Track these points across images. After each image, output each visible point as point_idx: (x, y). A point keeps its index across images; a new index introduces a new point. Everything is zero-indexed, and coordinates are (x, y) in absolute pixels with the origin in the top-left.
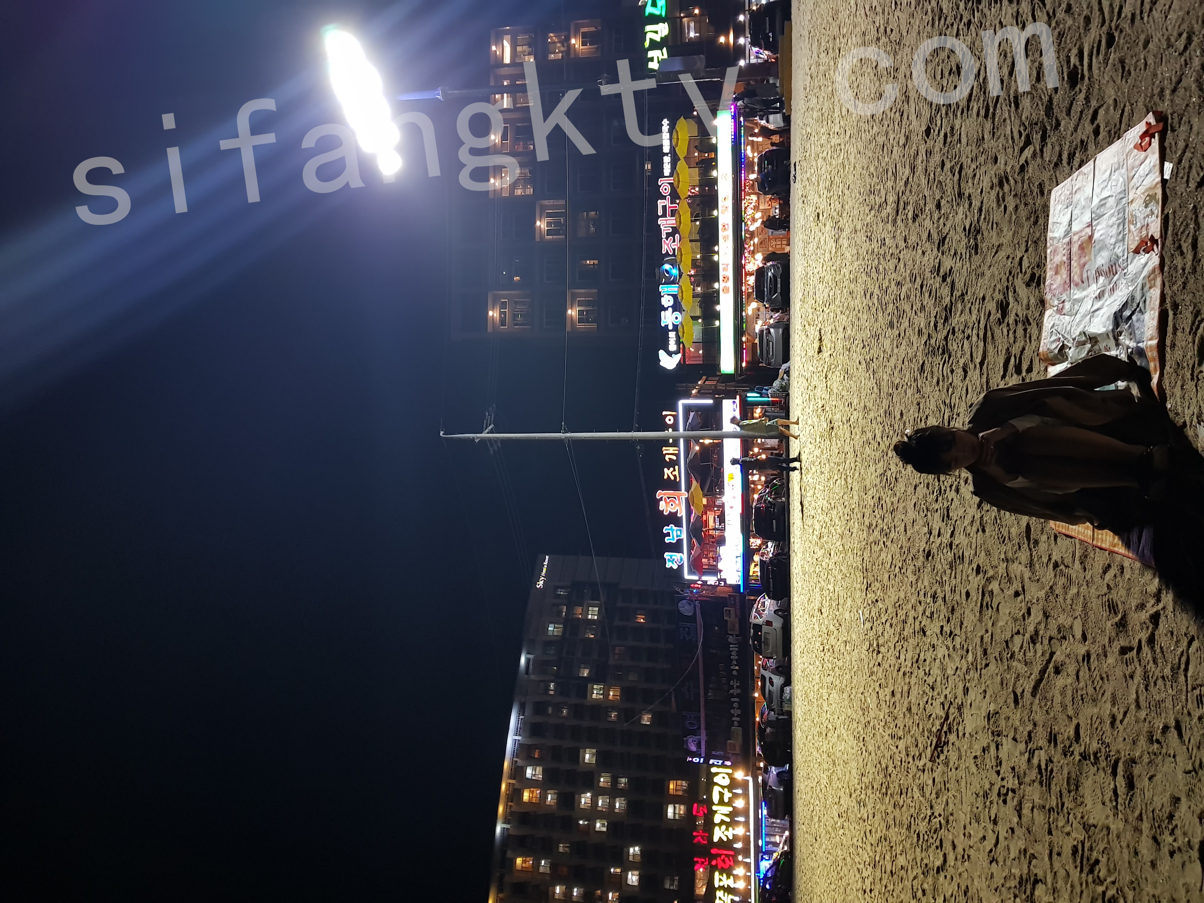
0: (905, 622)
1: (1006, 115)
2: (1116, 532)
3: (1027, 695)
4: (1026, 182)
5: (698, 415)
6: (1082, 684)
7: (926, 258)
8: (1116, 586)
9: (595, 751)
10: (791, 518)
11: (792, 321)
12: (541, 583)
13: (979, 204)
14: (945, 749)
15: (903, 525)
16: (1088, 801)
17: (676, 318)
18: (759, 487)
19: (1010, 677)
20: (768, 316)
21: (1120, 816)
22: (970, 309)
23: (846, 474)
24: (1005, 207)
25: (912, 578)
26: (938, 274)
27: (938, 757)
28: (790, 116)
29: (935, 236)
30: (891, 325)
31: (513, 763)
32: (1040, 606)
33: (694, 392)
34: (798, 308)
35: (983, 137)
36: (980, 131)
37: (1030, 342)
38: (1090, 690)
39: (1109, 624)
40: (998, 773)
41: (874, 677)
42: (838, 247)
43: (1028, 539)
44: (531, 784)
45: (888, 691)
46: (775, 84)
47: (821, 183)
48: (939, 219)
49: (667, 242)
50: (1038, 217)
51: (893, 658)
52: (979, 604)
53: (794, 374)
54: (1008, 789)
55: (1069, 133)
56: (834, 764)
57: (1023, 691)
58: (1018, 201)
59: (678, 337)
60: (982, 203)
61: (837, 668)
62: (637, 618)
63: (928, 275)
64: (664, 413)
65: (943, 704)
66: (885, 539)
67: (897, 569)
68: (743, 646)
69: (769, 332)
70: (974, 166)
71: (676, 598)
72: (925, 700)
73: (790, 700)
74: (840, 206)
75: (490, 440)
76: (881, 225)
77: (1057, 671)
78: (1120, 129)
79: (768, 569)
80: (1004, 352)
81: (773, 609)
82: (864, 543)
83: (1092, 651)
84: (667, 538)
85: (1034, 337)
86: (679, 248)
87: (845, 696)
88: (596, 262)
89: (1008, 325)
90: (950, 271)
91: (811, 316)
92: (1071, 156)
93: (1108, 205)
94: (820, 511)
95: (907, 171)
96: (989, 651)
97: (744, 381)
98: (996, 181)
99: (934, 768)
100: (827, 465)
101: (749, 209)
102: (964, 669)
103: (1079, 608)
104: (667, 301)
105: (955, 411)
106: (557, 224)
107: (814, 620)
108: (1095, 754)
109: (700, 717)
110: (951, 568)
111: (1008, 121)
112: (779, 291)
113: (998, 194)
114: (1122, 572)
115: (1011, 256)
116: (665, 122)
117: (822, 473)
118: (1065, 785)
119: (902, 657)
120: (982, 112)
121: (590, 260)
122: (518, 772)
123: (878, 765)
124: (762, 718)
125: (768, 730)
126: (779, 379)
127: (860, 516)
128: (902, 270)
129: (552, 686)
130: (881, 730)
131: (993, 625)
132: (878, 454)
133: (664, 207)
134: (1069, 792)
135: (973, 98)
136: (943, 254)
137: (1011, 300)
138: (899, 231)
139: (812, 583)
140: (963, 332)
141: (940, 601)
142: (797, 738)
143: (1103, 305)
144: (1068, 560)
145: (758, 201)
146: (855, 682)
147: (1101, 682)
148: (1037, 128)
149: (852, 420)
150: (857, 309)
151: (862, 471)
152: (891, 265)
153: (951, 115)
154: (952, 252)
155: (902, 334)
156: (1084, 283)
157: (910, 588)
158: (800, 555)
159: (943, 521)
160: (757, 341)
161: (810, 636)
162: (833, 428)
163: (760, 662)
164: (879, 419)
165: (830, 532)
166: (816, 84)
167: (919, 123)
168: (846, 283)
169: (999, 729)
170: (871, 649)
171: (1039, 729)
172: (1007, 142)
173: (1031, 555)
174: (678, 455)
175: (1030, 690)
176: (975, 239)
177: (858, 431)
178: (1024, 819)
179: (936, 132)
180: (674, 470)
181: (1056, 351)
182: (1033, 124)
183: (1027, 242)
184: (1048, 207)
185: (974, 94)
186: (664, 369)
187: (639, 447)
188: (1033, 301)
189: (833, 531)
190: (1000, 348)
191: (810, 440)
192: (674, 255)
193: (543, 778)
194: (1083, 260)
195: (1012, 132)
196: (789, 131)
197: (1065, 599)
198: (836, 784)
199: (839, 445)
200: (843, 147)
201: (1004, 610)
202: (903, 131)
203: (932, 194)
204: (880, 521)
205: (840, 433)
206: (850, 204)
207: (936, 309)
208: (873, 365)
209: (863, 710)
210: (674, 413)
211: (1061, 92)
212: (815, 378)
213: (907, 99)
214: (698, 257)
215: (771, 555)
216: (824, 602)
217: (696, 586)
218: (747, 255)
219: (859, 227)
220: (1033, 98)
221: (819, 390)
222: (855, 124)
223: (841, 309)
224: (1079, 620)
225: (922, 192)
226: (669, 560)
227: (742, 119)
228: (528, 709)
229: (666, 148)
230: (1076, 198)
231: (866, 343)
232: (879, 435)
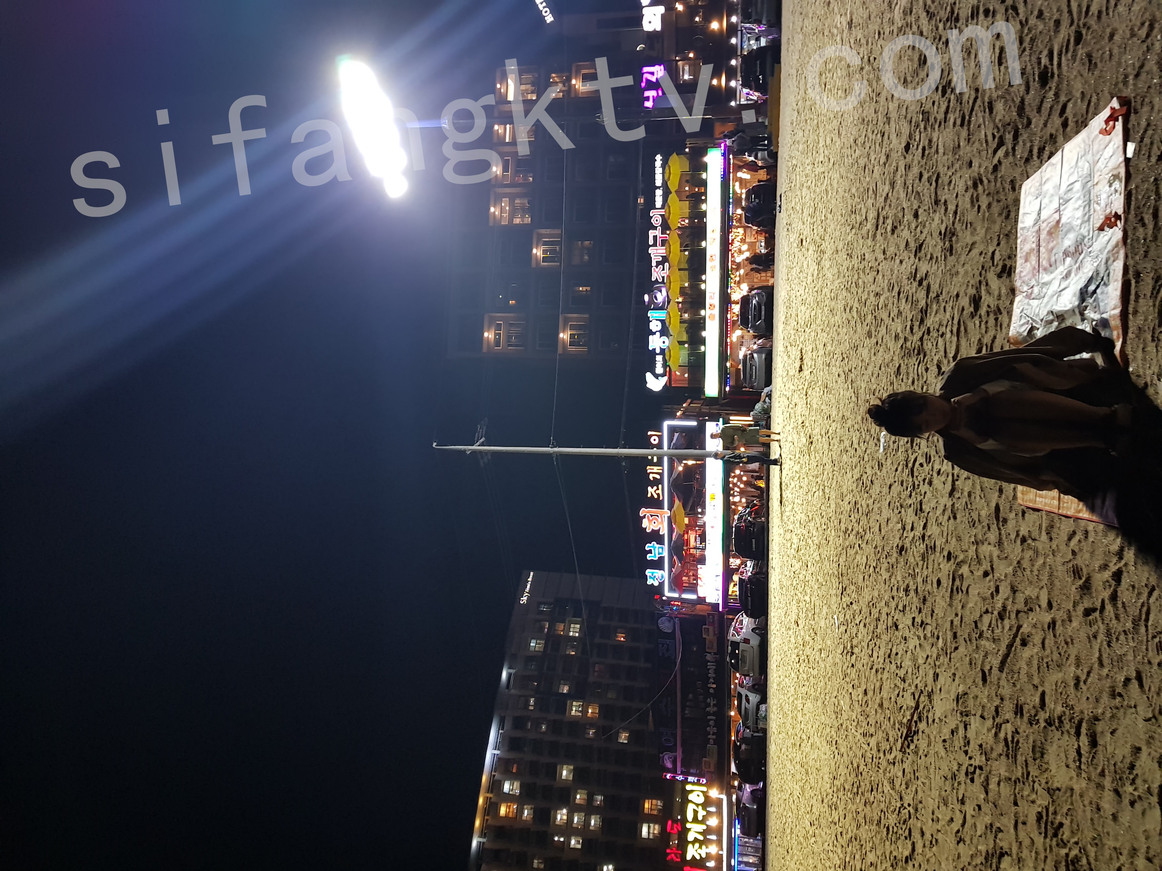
0: (878, 620)
1: (981, 121)
2: (1080, 499)
3: (995, 671)
4: (999, 180)
5: (682, 436)
6: (1048, 651)
7: (903, 267)
8: (1081, 550)
9: (572, 767)
12: (525, 598)
13: (954, 208)
14: (915, 738)
15: (878, 525)
16: (1053, 767)
17: (664, 342)
18: (740, 508)
19: (979, 657)
20: (752, 343)
21: (1084, 775)
22: (945, 307)
23: (824, 485)
24: (979, 207)
25: (886, 575)
26: (914, 280)
27: (908, 747)
28: (777, 153)
29: (912, 245)
30: (869, 335)
31: (492, 777)
32: (1008, 581)
33: (678, 414)
34: (780, 333)
35: (959, 146)
36: (956, 140)
37: (1001, 329)
38: (1056, 656)
39: (1074, 587)
40: (966, 752)
41: (847, 679)
42: (821, 269)
43: (998, 519)
44: (509, 798)
45: (861, 691)
46: (763, 123)
47: (805, 211)
48: (916, 227)
49: (657, 270)
50: (1009, 211)
51: (866, 657)
52: (949, 590)
53: (775, 396)
54: (975, 767)
55: (1039, 129)
56: (807, 773)
57: (991, 667)
58: (991, 199)
59: (664, 359)
60: (957, 206)
61: (812, 678)
62: (617, 637)
63: (905, 282)
64: (649, 433)
65: (913, 694)
66: (860, 542)
67: (872, 569)
68: (720, 664)
69: (753, 357)
70: (950, 173)
71: (655, 617)
72: (897, 692)
73: (765, 718)
74: (822, 230)
75: (480, 452)
76: (861, 241)
77: (1024, 643)
79: (746, 588)
80: (976, 342)
81: (750, 628)
82: (840, 549)
83: (1058, 617)
84: (649, 555)
85: (1005, 325)
86: (668, 276)
87: (819, 703)
88: (589, 288)
89: (980, 317)
90: (926, 275)
91: (793, 337)
92: (1041, 150)
93: (1075, 190)
94: (798, 525)
95: (887, 188)
96: (958, 634)
97: (727, 405)
98: (970, 183)
99: (905, 759)
100: (806, 479)
101: (735, 242)
102: (935, 656)
103: (1045, 578)
104: (655, 326)
106: (552, 251)
107: (791, 632)
108: (1060, 718)
109: (676, 734)
110: (923, 559)
111: (983, 126)
112: (763, 318)
113: (972, 196)
114: (1086, 537)
115: (984, 252)
116: (659, 158)
117: (801, 487)
118: (1031, 754)
119: (875, 655)
120: (959, 122)
121: (582, 286)
122: (495, 786)
123: (850, 766)
124: (737, 736)
125: (743, 747)
126: (761, 402)
127: (836, 522)
128: (881, 280)
129: (532, 701)
130: (853, 731)
131: (963, 607)
132: (855, 460)
133: (655, 237)
134: (1035, 760)
135: (950, 110)
136: (919, 260)
137: (983, 293)
138: (878, 245)
139: (789, 596)
140: (938, 331)
141: (912, 593)
142: (771, 753)
143: (1069, 284)
144: (1035, 534)
145: (745, 234)
146: (829, 687)
147: (1065, 646)
148: (1009, 128)
149: (830, 431)
150: (837, 324)
151: (839, 479)
152: (870, 278)
153: (929, 129)
154: (929, 257)
155: (880, 342)
156: (1052, 266)
157: (883, 585)
158: (778, 570)
159: (916, 515)
160: (741, 367)
161: (786, 649)
162: (812, 442)
163: (737, 681)
164: (856, 425)
165: (807, 544)
166: (803, 118)
167: (899, 141)
168: (827, 302)
169: (968, 709)
170: (845, 652)
171: (1007, 702)
172: (982, 145)
173: (1000, 534)
174: (661, 475)
175: (998, 666)
176: (951, 241)
177: (836, 441)
178: (991, 794)
179: (915, 147)
180: (658, 489)
181: (1025, 334)
182: (1006, 125)
183: (999, 236)
184: (1019, 200)
185: (951, 107)
186: (651, 391)
187: (624, 464)
188: (1004, 291)
189: (810, 542)
190: (973, 340)
191: (790, 456)
192: (663, 282)
193: (520, 793)
194: (1051, 245)
195: (986, 136)
196: (776, 166)
197: (1031, 571)
198: (809, 793)
199: (817, 458)
200: (826, 174)
201: (974, 592)
202: (884, 150)
203: (910, 205)
204: (856, 525)
205: (819, 446)
206: (832, 226)
207: (912, 313)
208: (852, 376)
209: (836, 713)
210: (658, 433)
211: (1032, 92)
212: (796, 396)
213: (889, 119)
214: (686, 285)
215: (749, 574)
216: (800, 614)
217: (676, 603)
218: (732, 285)
219: (840, 247)
220: (1006, 101)
221: (799, 407)
222: (839, 151)
223: (821, 327)
224: (1045, 589)
225: (901, 204)
226: (650, 577)
227: (731, 156)
228: (508, 725)
229: (659, 182)
230: (1045, 188)
231: (845, 356)
232: (855, 441)
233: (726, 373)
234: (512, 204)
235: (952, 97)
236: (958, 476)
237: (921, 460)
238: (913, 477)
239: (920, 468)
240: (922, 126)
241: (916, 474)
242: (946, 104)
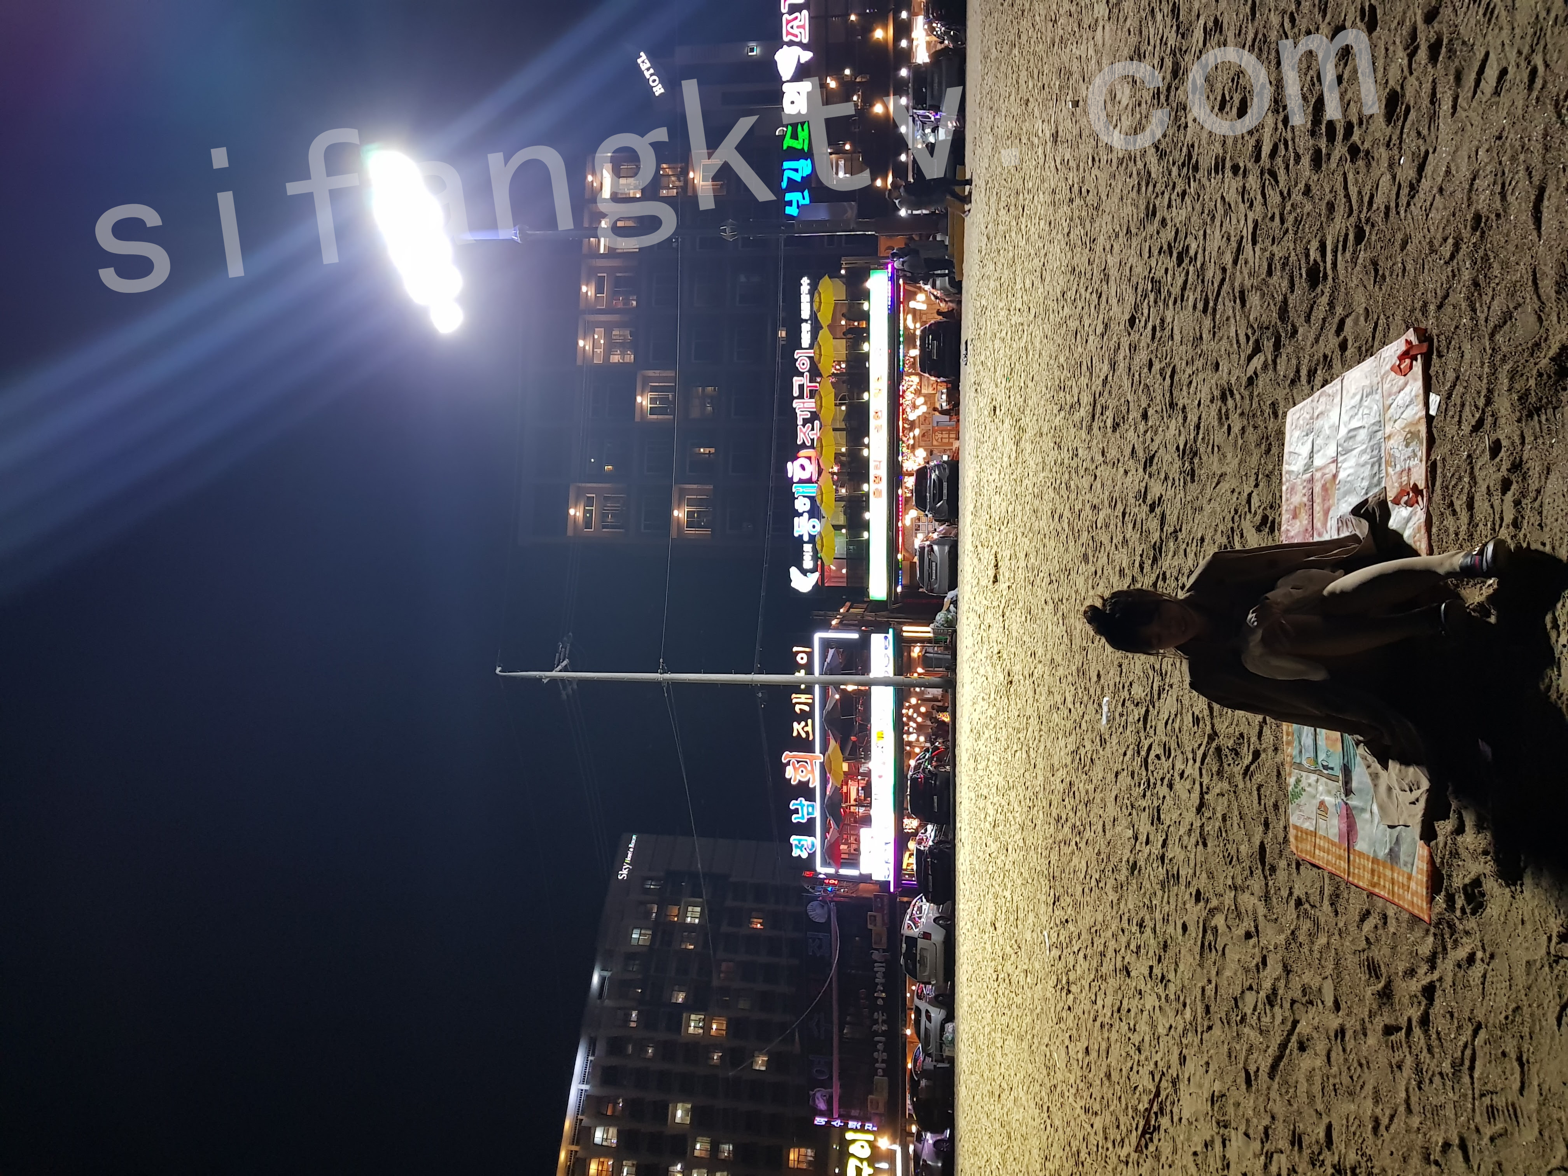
0: (1103, 954)
1: (1230, 313)
3: (1263, 1075)
4: (1256, 400)
5: (838, 652)
6: (1335, 1070)
7: (1129, 479)
8: (1378, 940)
9: (689, 1106)
10: (958, 795)
11: (961, 538)
12: (625, 872)
13: (1196, 419)
14: (1156, 1136)
15: (1101, 823)
17: (814, 527)
18: (917, 750)
19: (1241, 1048)
20: (931, 529)
22: (1185, 550)
23: (1028, 745)
24: (1229, 427)
25: (1113, 896)
26: (1144, 502)
27: (1146, 1147)
28: (961, 282)
29: (1140, 453)
30: (1085, 557)
31: (578, 1122)
32: (1279, 957)
33: (834, 622)
34: (968, 524)
35: (1201, 337)
36: (1197, 328)
38: (1346, 1079)
39: (1369, 991)
41: (1062, 1025)
42: (1020, 452)
43: (1263, 863)
44: (601, 1151)
45: (1081, 1046)
46: (943, 241)
47: (998, 369)
48: (1146, 432)
49: (804, 430)
50: (1270, 444)
51: (1087, 1002)
52: (1199, 943)
53: (963, 606)
55: (1309, 344)
56: (1009, 1138)
57: (1258, 1069)
58: (1245, 422)
59: (815, 551)
60: (1200, 418)
61: (1014, 1006)
62: (751, 923)
63: (1132, 500)
64: (795, 649)
65: (1152, 1073)
66: (1078, 839)
67: (1093, 882)
68: (892, 966)
69: (932, 550)
70: (1189, 371)
71: (804, 899)
72: (1129, 1065)
73: (953, 1042)
74: (1022, 400)
75: (562, 680)
76: (1073, 431)
77: (1302, 1048)
78: (1372, 346)
79: (927, 862)
81: (933, 916)
82: (1051, 841)
83: (1348, 1026)
84: (794, 816)
86: (819, 439)
87: (1025, 1045)
88: (712, 450)
90: (1160, 499)
91: (984, 535)
92: (1312, 373)
93: (1358, 438)
94: (994, 790)
95: (1106, 367)
96: (1212, 1009)
97: (898, 610)
98: (1217, 393)
99: (1141, 1162)
100: (1004, 730)
101: (908, 393)
102: (1180, 1029)
103: (1330, 965)
104: (802, 505)
105: (1167, 680)
106: (663, 400)
107: (986, 937)
108: (1353, 1169)
109: (832, 1063)
110: (1163, 888)
111: (1232, 320)
112: (945, 498)
113: (1220, 410)
114: (1385, 923)
115: (1237, 490)
116: (805, 281)
117: (997, 740)
119: (1100, 1002)
120: (1200, 306)
121: (704, 447)
122: (583, 1135)
123: (1067, 1148)
124: (915, 1064)
125: (923, 1082)
126: (944, 611)
127: (1045, 803)
128: (1099, 490)
129: (634, 1014)
130: (1071, 1100)
131: (1217, 973)
132: (1069, 724)
133: (801, 387)
135: (1188, 287)
136: (1150, 476)
138: (1095, 441)
139: (983, 886)
140: (1177, 579)
141: (1148, 931)
142: (961, 1097)
144: (1315, 898)
145: (920, 383)
146: (1037, 1028)
147: (1359, 1069)
148: (1269, 333)
149: (1036, 675)
150: (1042, 532)
151: (1049, 744)
152: (1086, 482)
153: (1161, 305)
154: (1162, 476)
155: (1099, 573)
157: (1110, 910)
158: (968, 847)
159: (1152, 824)
160: (916, 559)
161: (980, 958)
162: (1011, 682)
163: (913, 988)
164: (1069, 677)
165: (1007, 820)
166: (994, 247)
167: (1120, 309)
168: (1029, 498)
169: (1226, 1118)
170: (1059, 987)
171: (1279, 1125)
172: (1232, 345)
173: (1267, 884)
174: (811, 706)
175: (1267, 1070)
176: (1192, 463)
177: (1044, 690)
179: (1143, 323)
180: (807, 725)
182: (1264, 328)
183: (1257, 474)
184: (1283, 433)
185: (1189, 282)
186: (796, 591)
187: (760, 695)
189: (1011, 818)
191: (982, 695)
192: (812, 446)
193: (617, 1143)
194: (1327, 505)
195: (1237, 335)
197: (1311, 951)
198: (1012, 1166)
199: (1019, 706)
200: (1025, 327)
201: (1232, 955)
202: (1101, 317)
203: (1137, 401)
204: (1071, 814)
205: (1021, 690)
206: (1034, 398)
207: (1143, 546)
208: (1063, 608)
209: (1047, 1067)
210: (807, 650)
211: (1298, 292)
212: (990, 615)
213: (1107, 278)
214: (843, 450)
215: (931, 843)
216: (999, 913)
217: (832, 881)
218: (905, 450)
219: (1045, 430)
220: (1263, 296)
221: (993, 630)
222: (1042, 300)
223: (1022, 529)
224: (1329, 980)
225: (1125, 395)
226: (797, 846)
227: (901, 281)
228: (601, 1047)
229: (805, 313)
230: (1318, 424)
231: (1054, 578)
232: (1069, 700)
233: (897, 569)
234: (608, 335)
235: (1191, 268)
236: (1208, 788)
237: (1157, 750)
238: (1147, 770)
239: (1156, 761)
240: (1152, 297)
241: (1151, 768)
242: (1183, 277)
